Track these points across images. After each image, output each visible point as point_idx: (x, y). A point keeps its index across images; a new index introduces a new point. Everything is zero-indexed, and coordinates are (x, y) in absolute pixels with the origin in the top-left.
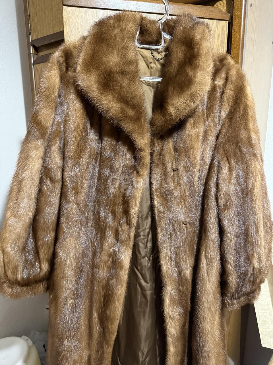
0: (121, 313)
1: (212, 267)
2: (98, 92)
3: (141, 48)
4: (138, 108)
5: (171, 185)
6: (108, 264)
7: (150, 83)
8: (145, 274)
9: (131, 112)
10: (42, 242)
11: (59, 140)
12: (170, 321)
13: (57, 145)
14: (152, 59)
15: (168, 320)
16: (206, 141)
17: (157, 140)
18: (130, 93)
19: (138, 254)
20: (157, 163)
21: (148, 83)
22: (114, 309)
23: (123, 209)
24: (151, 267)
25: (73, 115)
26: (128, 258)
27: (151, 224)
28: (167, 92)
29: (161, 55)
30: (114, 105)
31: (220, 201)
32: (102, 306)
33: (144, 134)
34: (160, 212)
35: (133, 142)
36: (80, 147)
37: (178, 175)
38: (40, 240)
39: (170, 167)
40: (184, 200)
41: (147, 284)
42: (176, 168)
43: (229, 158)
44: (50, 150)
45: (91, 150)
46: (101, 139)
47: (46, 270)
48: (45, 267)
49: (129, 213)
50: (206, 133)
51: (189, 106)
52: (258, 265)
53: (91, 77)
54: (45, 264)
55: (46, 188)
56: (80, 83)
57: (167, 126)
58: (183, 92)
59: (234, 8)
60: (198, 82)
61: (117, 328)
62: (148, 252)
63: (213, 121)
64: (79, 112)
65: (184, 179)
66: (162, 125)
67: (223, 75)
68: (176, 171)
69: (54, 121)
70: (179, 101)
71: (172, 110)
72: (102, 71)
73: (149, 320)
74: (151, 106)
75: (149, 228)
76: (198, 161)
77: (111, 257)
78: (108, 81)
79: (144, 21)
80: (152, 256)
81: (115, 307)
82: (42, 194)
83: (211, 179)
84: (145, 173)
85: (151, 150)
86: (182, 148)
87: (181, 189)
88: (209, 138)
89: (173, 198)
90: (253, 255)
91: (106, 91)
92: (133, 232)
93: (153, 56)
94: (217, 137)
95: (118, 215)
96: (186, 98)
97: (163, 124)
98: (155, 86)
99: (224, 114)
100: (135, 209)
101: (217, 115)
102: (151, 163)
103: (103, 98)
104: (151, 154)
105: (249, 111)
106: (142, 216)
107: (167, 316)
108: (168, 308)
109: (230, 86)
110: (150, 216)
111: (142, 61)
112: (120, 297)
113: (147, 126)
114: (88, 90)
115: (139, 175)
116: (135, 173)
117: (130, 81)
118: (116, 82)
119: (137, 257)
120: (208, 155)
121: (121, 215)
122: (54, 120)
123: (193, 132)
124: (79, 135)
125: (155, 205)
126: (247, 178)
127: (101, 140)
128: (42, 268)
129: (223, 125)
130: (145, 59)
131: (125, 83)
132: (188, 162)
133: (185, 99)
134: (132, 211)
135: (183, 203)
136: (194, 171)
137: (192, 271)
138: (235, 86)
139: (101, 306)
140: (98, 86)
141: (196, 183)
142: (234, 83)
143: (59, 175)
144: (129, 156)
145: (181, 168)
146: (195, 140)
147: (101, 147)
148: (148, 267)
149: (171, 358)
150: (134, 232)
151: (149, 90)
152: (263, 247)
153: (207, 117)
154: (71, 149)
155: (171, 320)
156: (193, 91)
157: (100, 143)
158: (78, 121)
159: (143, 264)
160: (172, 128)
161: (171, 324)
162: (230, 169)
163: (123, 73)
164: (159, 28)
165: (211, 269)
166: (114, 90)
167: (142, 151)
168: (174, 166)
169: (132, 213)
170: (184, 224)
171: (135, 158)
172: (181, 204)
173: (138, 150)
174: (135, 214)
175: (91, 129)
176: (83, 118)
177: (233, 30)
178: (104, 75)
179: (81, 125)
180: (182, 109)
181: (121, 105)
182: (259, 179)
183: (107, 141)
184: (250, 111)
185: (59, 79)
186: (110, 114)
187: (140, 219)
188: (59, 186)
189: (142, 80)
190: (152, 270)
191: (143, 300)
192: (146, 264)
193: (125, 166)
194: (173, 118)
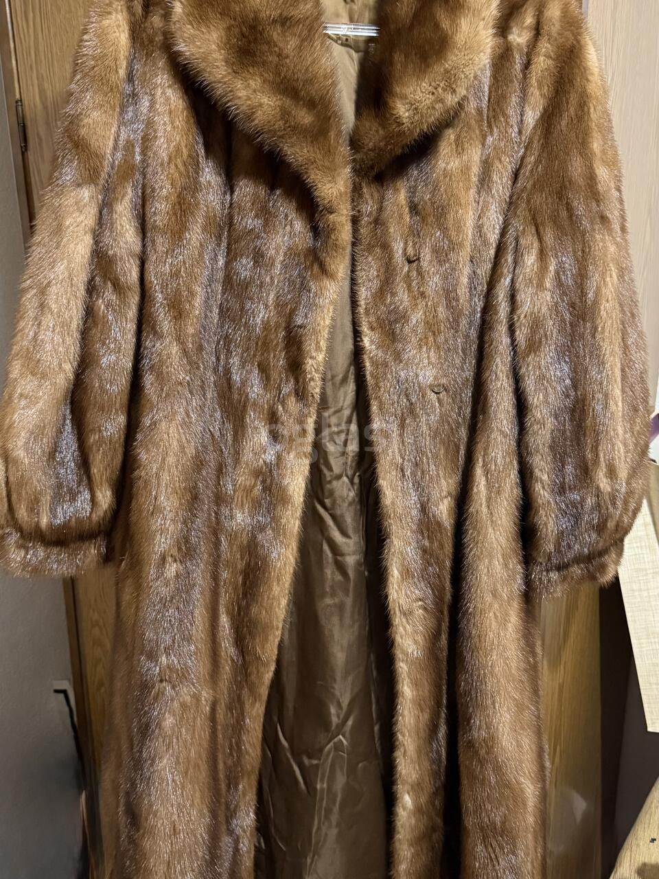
0: (284, 613)
1: (499, 492)
2: (226, 71)
4: (321, 106)
5: (402, 297)
6: (252, 495)
7: (349, 40)
8: (342, 516)
9: (305, 118)
10: (97, 437)
11: (132, 187)
12: (402, 622)
13: (127, 198)
15: (397, 620)
16: (488, 185)
17: (369, 184)
18: (303, 71)
19: (325, 471)
20: (369, 244)
21: (344, 38)
22: (270, 601)
23: (287, 358)
24: (357, 500)
25: (165, 124)
26: (300, 479)
27: (354, 397)
28: (391, 64)
30: (265, 100)
31: (517, 333)
32: (241, 596)
33: (335, 170)
34: (375, 364)
35: (309, 190)
36: (184, 204)
37: (420, 273)
38: (91, 431)
39: (400, 252)
40: (434, 334)
41: (347, 540)
42: (415, 255)
43: (541, 228)
44: (111, 211)
45: (207, 212)
46: (229, 183)
47: (107, 505)
48: (105, 497)
49: (301, 368)
50: (487, 166)
51: (442, 101)
52: (607, 486)
53: (209, 33)
54: (106, 492)
55: (103, 306)
56: (181, 47)
57: (391, 149)
58: (428, 66)
60: (462, 44)
61: (276, 653)
62: (349, 463)
63: (504, 135)
64: (179, 118)
65: (434, 283)
66: (379, 148)
67: (529, 20)
68: (414, 261)
69: (116, 140)
70: (418, 88)
71: (402, 110)
72: (235, 19)
73: (353, 626)
74: (353, 96)
75: (349, 406)
76: (467, 236)
77: (260, 478)
78: (249, 42)
80: (357, 474)
81: (271, 596)
82: (94, 321)
83: (500, 280)
84: (341, 268)
85: (353, 209)
86: (429, 204)
87: (427, 305)
88: (495, 178)
89: (407, 329)
90: (596, 462)
91: (246, 67)
92: (311, 417)
94: (516, 176)
95: (274, 375)
96: (435, 82)
97: (382, 144)
98: (362, 46)
99: (532, 117)
100: (317, 358)
101: (514, 121)
102: (354, 244)
103: (239, 84)
104: (355, 221)
105: (592, 110)
106: (333, 377)
107: (394, 609)
108: (396, 591)
109: (545, 46)
110: (353, 377)
112: (283, 572)
113: (344, 150)
114: (203, 65)
115: (326, 274)
116: (316, 268)
117: (303, 40)
118: (268, 43)
119: (322, 476)
120: (494, 220)
121: (283, 376)
122: (119, 136)
123: (454, 164)
124: (181, 174)
125: (365, 348)
126: (582, 276)
127: (230, 186)
128: (97, 503)
129: (529, 143)
131: (289, 47)
132: (443, 240)
133: (433, 84)
134: (310, 363)
135: (431, 339)
136: (458, 262)
137: (453, 505)
138: (558, 48)
139: (238, 596)
140: (226, 55)
141: (463, 291)
142: (556, 39)
143: (135, 274)
144: (299, 225)
145: (426, 255)
146: (461, 184)
147: (231, 204)
148: (350, 499)
149: (406, 713)
150: (314, 417)
151: (347, 57)
152: (621, 442)
153: (490, 126)
154: (160, 210)
155: (404, 620)
156: (449, 65)
157: (228, 193)
158: (178, 139)
159: (337, 494)
160: (404, 155)
161: (405, 628)
162: (542, 255)
163: (285, 22)
165: (496, 497)
166: (264, 63)
167: (332, 213)
168: (410, 251)
169: (308, 368)
170: (433, 392)
171: (315, 230)
172: (426, 344)
173: (323, 210)
174: (316, 371)
175: (207, 158)
176: (189, 131)
178: (241, 29)
179: (184, 150)
180: (426, 107)
181: (281, 99)
182: (612, 278)
183: (246, 190)
184: (595, 109)
185: (127, 35)
186: (256, 122)
187: (329, 384)
188: (134, 300)
189: (329, 32)
190: (358, 507)
191: (339, 577)
192: (345, 492)
193: (291, 252)
194: (406, 129)
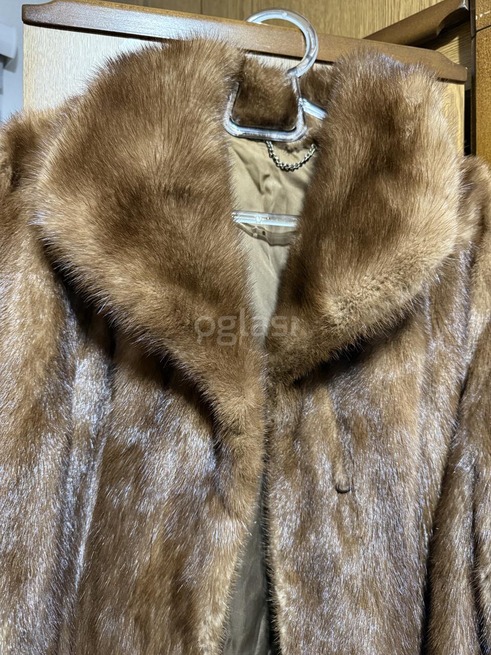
2: (95, 250)
3: (240, 137)
4: (227, 299)
5: (331, 539)
9: (205, 315)
14: (268, 168)
17: (285, 391)
18: (203, 256)
20: (285, 464)
21: (261, 231)
29: (296, 157)
30: (148, 289)
33: (244, 380)
37: (355, 510)
39: (327, 477)
42: (347, 484)
50: (431, 374)
51: (390, 299)
53: (76, 203)
56: (42, 220)
57: (316, 353)
59: (477, 53)
60: (421, 226)
66: (300, 351)
68: (346, 492)
70: (356, 282)
71: (332, 307)
72: (111, 187)
78: (130, 216)
79: (248, 67)
84: (248, 504)
91: (124, 247)
93: (275, 160)
95: (156, 636)
96: (381, 275)
97: (304, 347)
103: (112, 269)
111: (241, 170)
113: (256, 355)
114: (65, 244)
115: (229, 512)
116: (215, 502)
117: (205, 218)
118: (157, 219)
121: (168, 637)
123: (395, 374)
125: (279, 606)
129: (478, 351)
130: (251, 166)
131: (185, 225)
132: (384, 468)
133: (378, 277)
136: (404, 496)
140: (97, 230)
151: (260, 249)
153: (433, 329)
156: (403, 253)
160: (333, 361)
163: (182, 194)
164: (291, 86)
166: (150, 244)
167: (239, 434)
168: (341, 478)
169: (201, 634)
173: (226, 429)
174: (212, 639)
177: (477, 105)
178: (118, 198)
180: (367, 306)
181: (171, 290)
186: (135, 317)
189: (239, 220)
194: (339, 331)
